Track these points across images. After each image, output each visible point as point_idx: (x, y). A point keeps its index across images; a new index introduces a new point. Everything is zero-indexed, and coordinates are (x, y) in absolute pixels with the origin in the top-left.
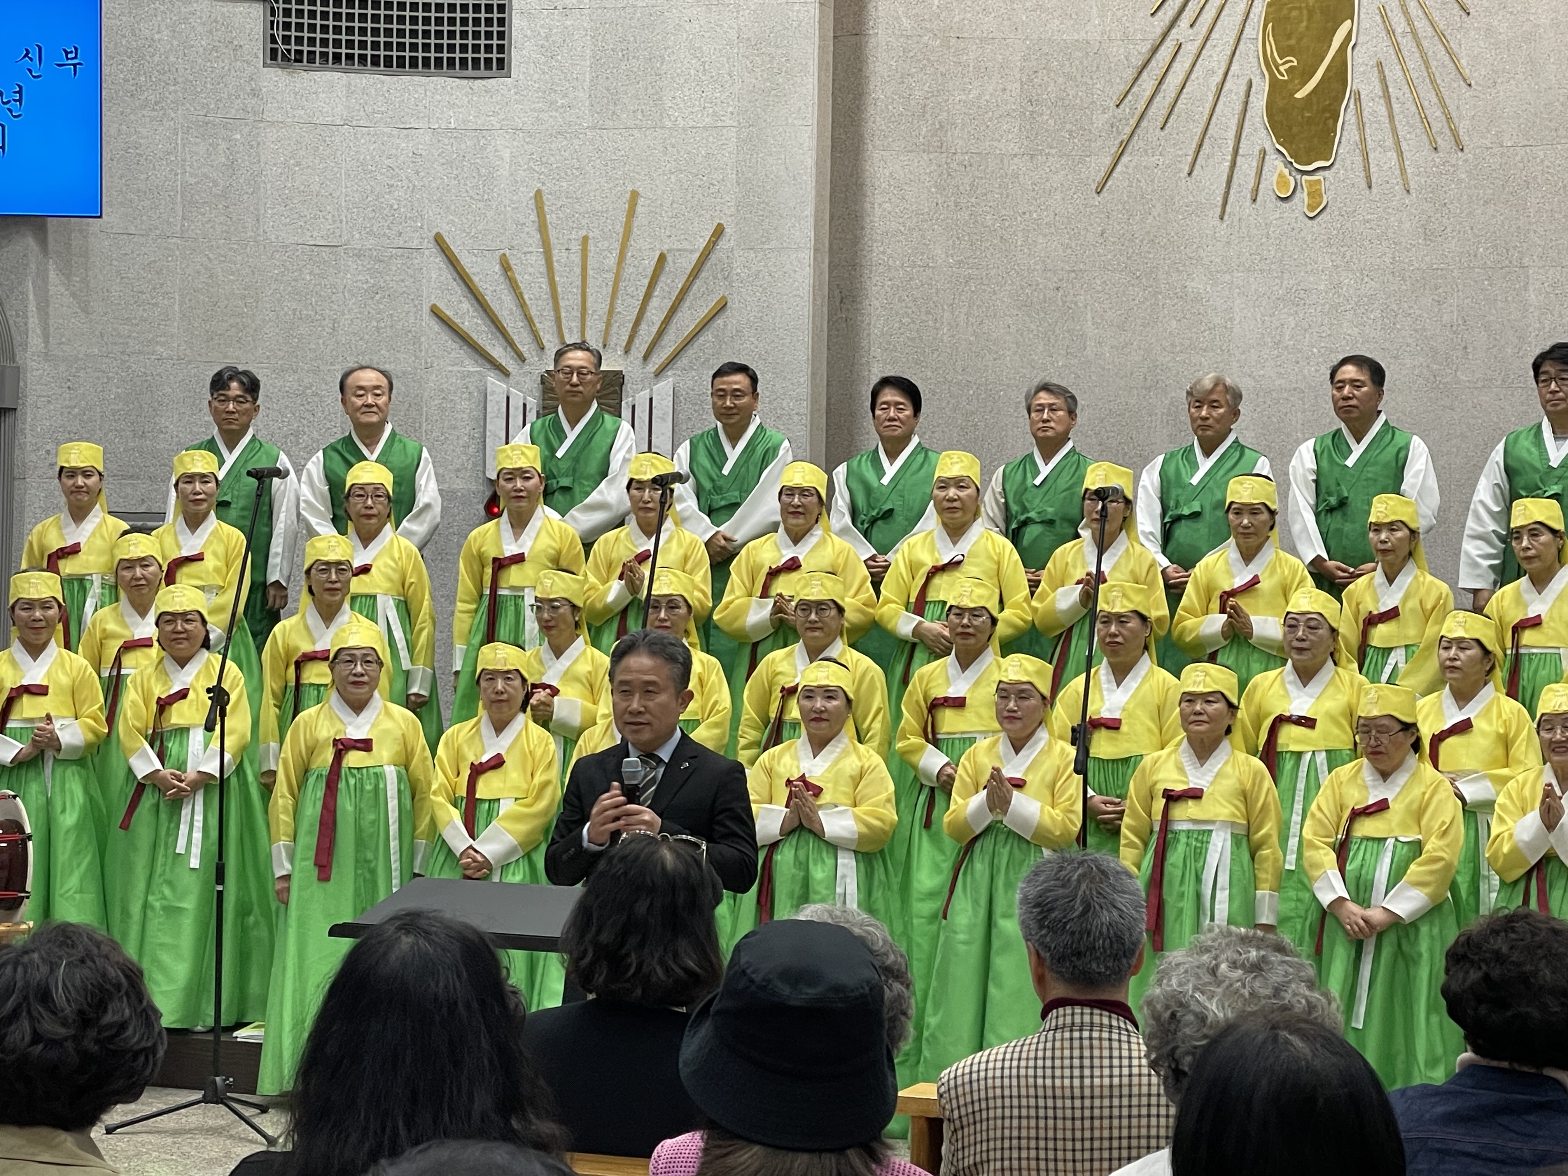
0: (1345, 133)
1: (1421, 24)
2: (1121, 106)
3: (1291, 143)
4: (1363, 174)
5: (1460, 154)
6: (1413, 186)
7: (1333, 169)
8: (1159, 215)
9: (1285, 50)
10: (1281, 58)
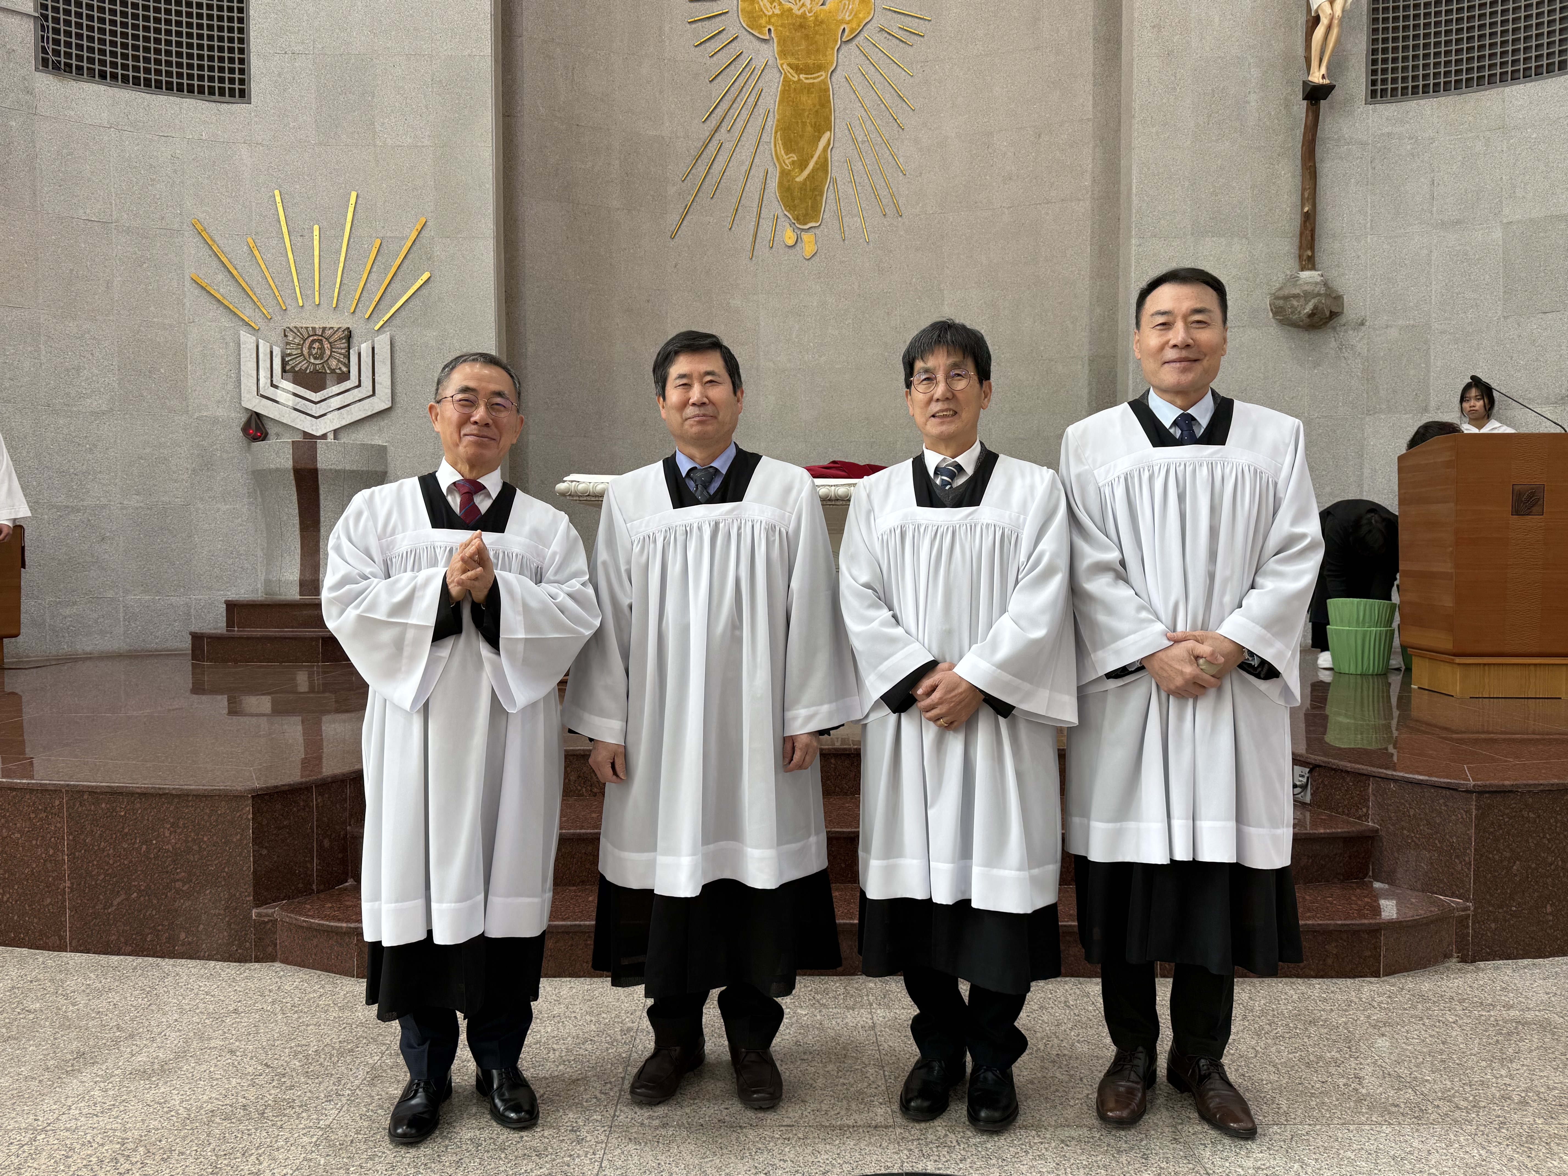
0: (828, 204)
1: (874, 137)
2: (686, 181)
3: (795, 211)
4: (839, 231)
5: (900, 219)
6: (871, 239)
7: (821, 229)
8: (711, 255)
9: (788, 149)
10: (787, 154)
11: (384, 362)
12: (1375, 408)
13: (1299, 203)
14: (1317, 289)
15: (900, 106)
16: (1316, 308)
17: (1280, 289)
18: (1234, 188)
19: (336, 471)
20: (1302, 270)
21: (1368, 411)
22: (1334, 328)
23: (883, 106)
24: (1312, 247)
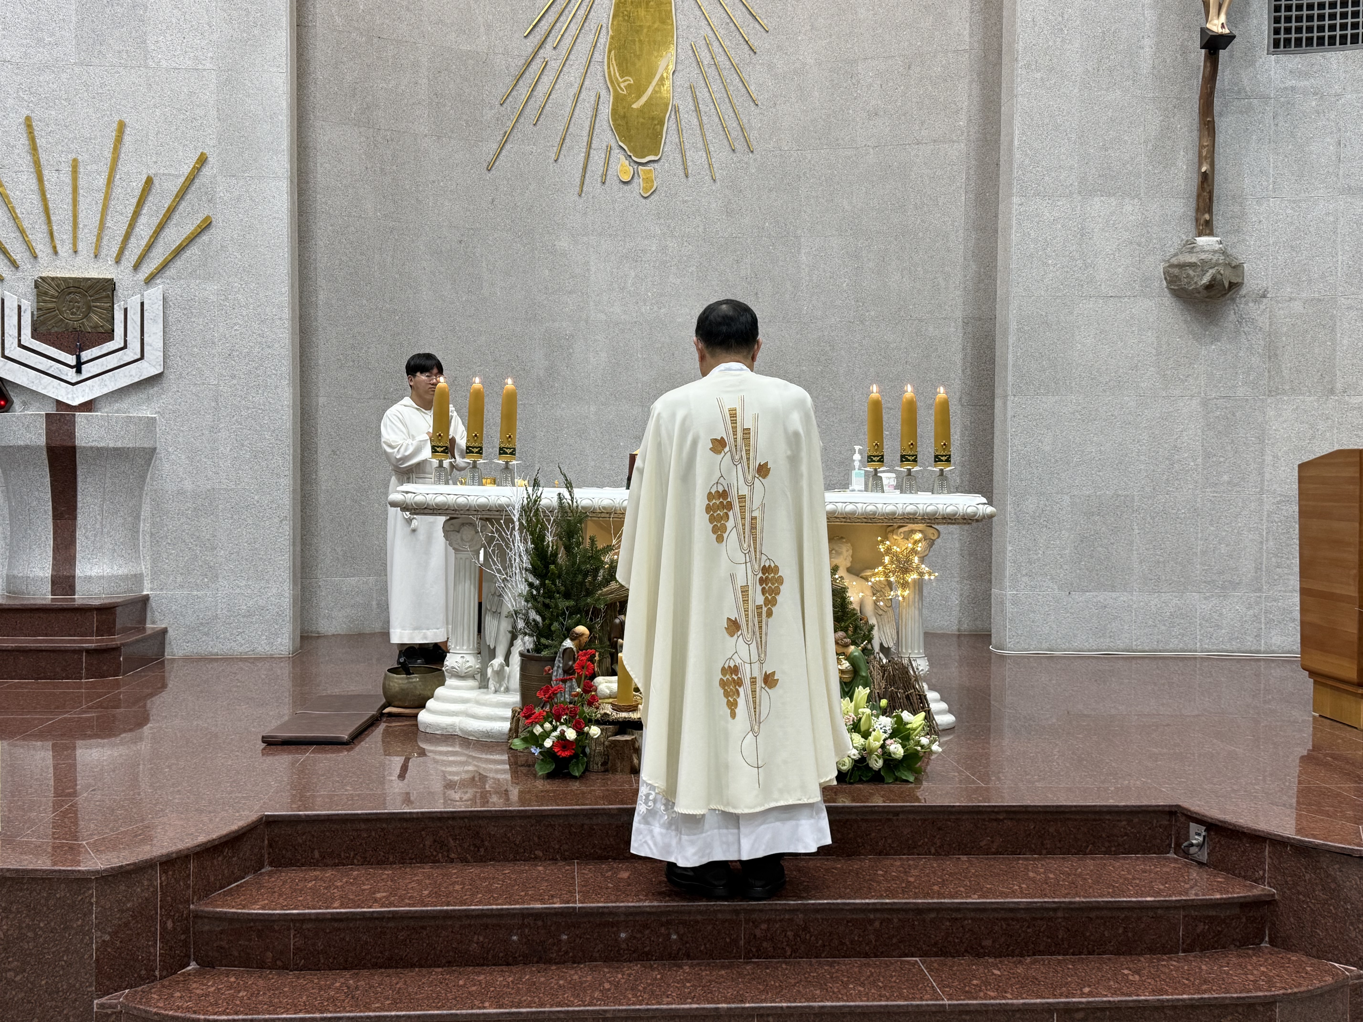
0: (669, 136)
1: (721, 59)
2: (505, 105)
3: (630, 142)
4: (681, 167)
5: (751, 155)
6: (718, 176)
7: (661, 163)
8: (534, 190)
9: (624, 72)
10: (622, 77)
11: (154, 321)
12: (1277, 388)
13: (1196, 160)
14: (1215, 258)
15: (752, 25)
16: (1213, 279)
17: (1176, 255)
18: (1126, 142)
19: (98, 449)
20: (1199, 236)
21: (1270, 391)
22: (1233, 300)
23: (731, 24)
24: (1210, 210)
